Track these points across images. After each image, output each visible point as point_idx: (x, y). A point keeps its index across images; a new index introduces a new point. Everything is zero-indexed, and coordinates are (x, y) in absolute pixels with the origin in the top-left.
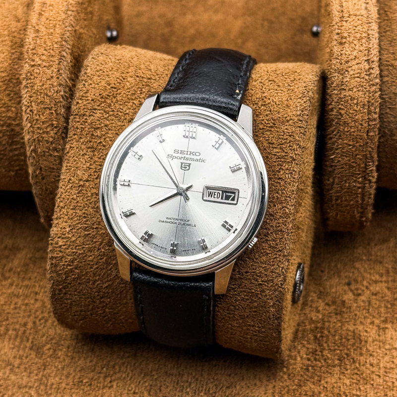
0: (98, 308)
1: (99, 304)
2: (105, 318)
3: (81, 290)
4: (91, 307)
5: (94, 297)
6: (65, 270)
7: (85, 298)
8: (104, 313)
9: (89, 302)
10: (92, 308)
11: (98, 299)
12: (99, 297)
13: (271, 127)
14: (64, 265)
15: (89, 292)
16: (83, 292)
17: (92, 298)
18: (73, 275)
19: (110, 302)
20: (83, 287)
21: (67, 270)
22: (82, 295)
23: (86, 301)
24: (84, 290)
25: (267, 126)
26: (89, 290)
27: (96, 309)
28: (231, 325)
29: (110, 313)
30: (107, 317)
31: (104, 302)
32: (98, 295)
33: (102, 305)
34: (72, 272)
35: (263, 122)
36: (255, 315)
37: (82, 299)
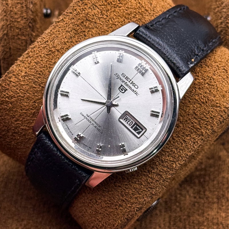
0: (8, 137)
1: (11, 136)
2: (8, 146)
3: (5, 119)
4: (3, 133)
5: (10, 129)
6: (3, 99)
7: (4, 125)
8: (10, 142)
9: (5, 129)
10: (4, 135)
11: (12, 132)
12: (13, 131)
13: (203, 103)
14: (5, 95)
15: (10, 124)
16: (5, 121)
17: (9, 128)
18: (6, 105)
19: (18, 139)
20: (7, 118)
21: (5, 100)
22: (4, 122)
23: (3, 127)
24: (7, 120)
25: (201, 100)
26: (10, 122)
27: (7, 137)
28: (86, 210)
29: (13, 145)
30: (10, 146)
31: (14, 136)
32: (13, 130)
33: (11, 137)
34: (7, 103)
35: (200, 96)
36: (106, 216)
37: (2, 125)
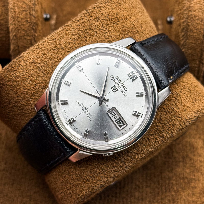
0: (8, 108)
1: (11, 107)
2: (7, 115)
3: (9, 93)
4: (5, 104)
5: (12, 102)
6: (11, 77)
7: (7, 98)
8: (9, 113)
9: (7, 102)
10: (6, 106)
11: (12, 105)
12: (13, 104)
13: (169, 112)
14: (13, 74)
15: (12, 98)
16: (9, 95)
17: (10, 102)
18: (12, 83)
19: (16, 112)
20: (11, 93)
21: (12, 78)
22: (8, 96)
23: (6, 99)
24: (10, 95)
25: (167, 110)
26: (13, 97)
27: (7, 108)
29: (11, 116)
30: (8, 116)
31: (14, 108)
32: (14, 103)
33: (11, 109)
34: (13, 81)
35: (167, 106)
37: (5, 98)
